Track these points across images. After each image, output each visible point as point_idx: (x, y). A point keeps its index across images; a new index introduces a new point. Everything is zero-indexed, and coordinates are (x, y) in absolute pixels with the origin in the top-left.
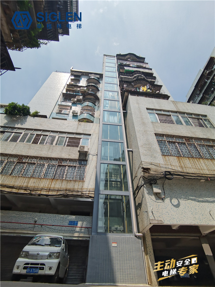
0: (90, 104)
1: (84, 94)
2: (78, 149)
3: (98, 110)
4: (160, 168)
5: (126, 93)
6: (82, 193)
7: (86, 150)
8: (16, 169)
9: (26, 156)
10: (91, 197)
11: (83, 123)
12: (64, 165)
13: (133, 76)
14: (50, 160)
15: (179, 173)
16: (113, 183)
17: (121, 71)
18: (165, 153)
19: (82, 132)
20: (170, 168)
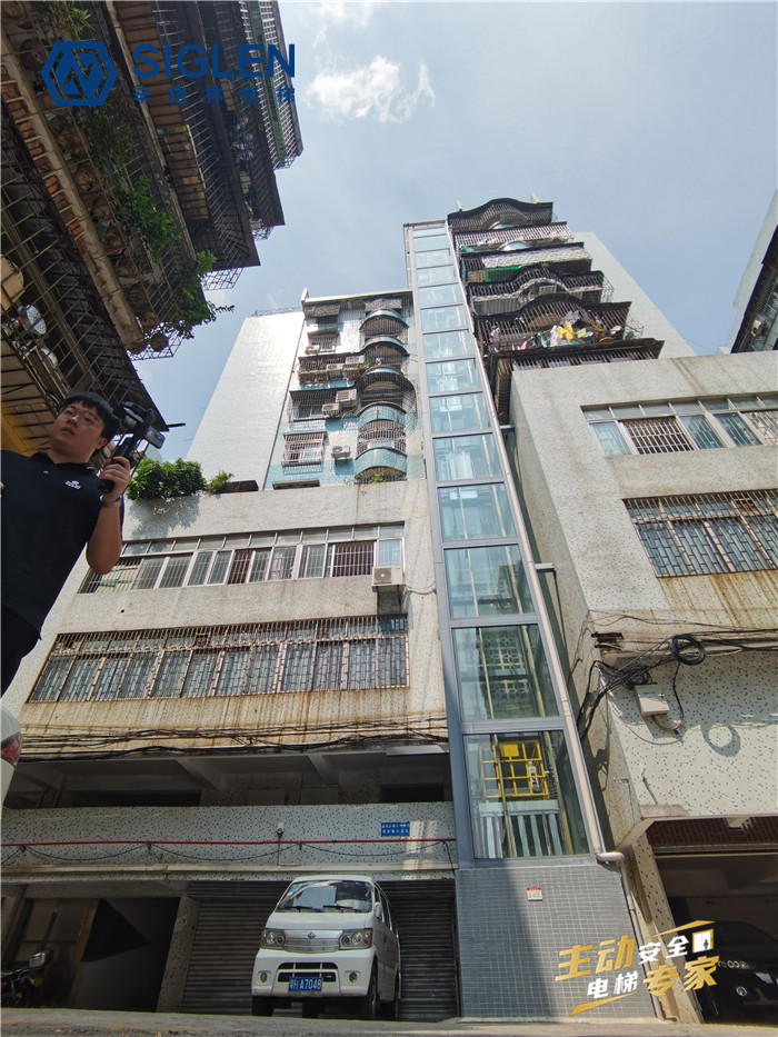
0: (385, 412)
1: (360, 380)
2: (371, 580)
3: (413, 427)
4: (655, 627)
5: (500, 362)
6: (407, 729)
7: (396, 580)
8: (196, 673)
9: (217, 627)
10: (438, 739)
11: (372, 488)
12: (336, 642)
13: (517, 288)
14: (292, 629)
15: (725, 636)
16: (505, 682)
17: (474, 277)
18: (669, 568)
19: (373, 519)
20: (690, 623)
